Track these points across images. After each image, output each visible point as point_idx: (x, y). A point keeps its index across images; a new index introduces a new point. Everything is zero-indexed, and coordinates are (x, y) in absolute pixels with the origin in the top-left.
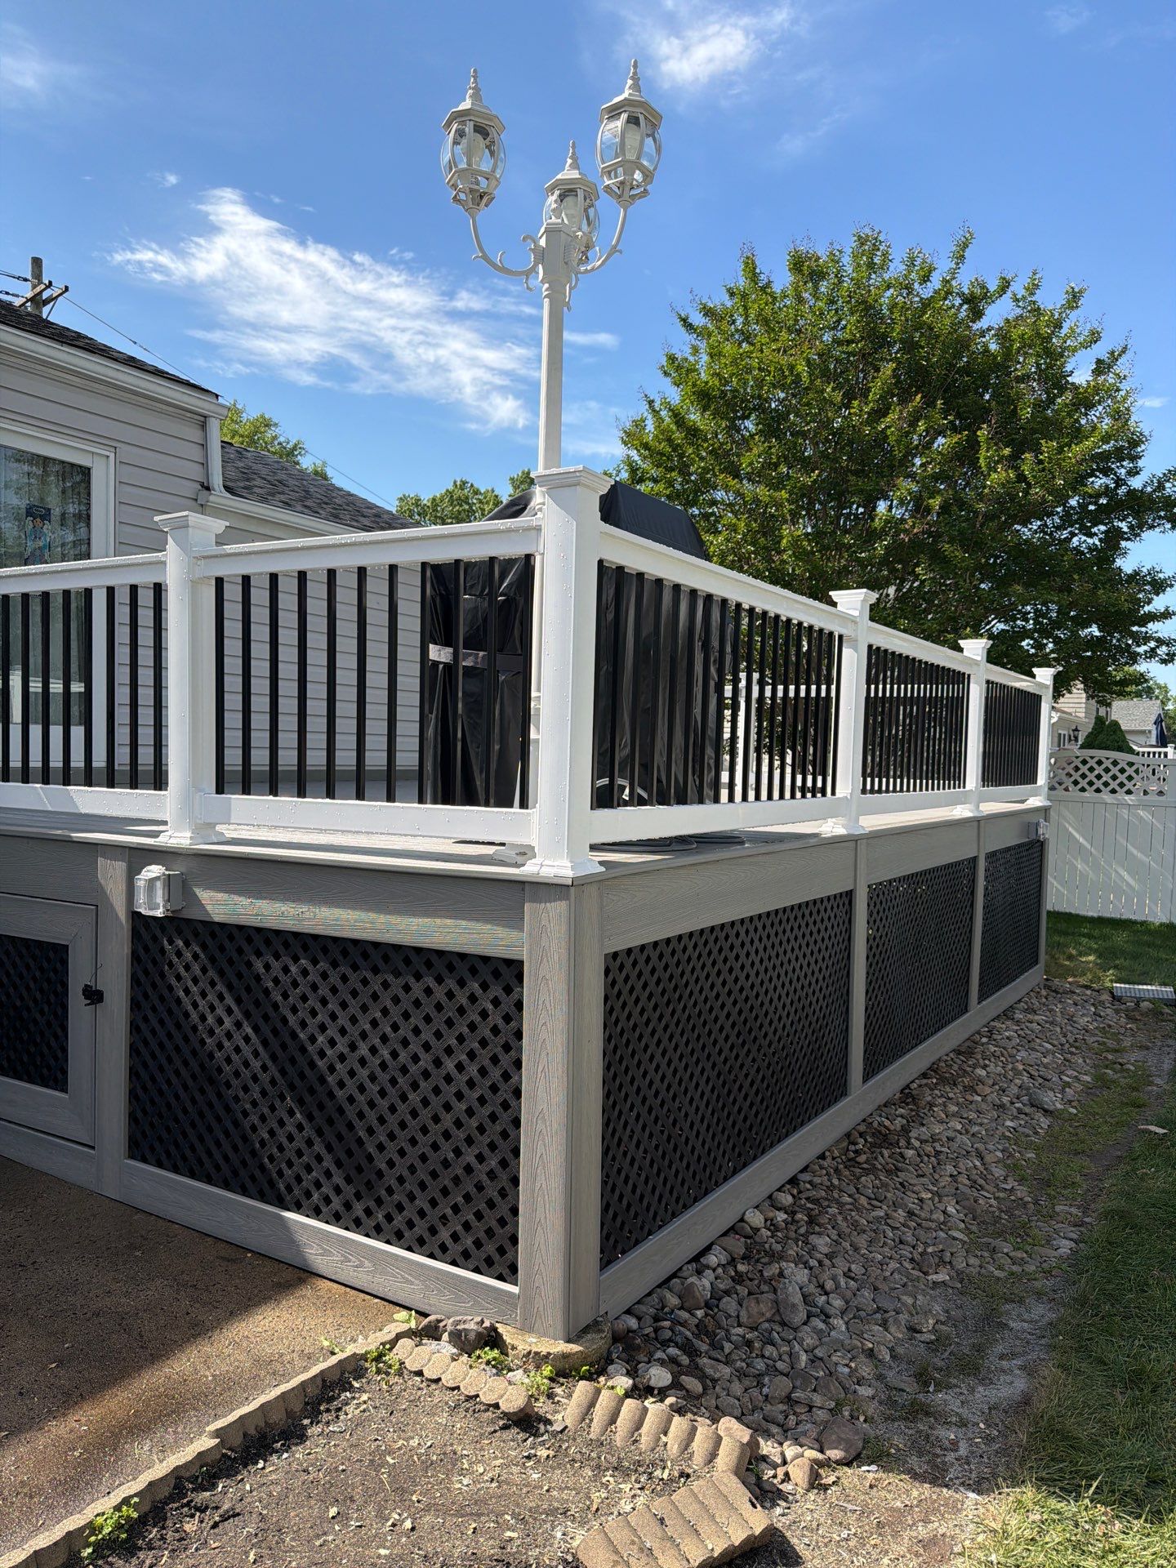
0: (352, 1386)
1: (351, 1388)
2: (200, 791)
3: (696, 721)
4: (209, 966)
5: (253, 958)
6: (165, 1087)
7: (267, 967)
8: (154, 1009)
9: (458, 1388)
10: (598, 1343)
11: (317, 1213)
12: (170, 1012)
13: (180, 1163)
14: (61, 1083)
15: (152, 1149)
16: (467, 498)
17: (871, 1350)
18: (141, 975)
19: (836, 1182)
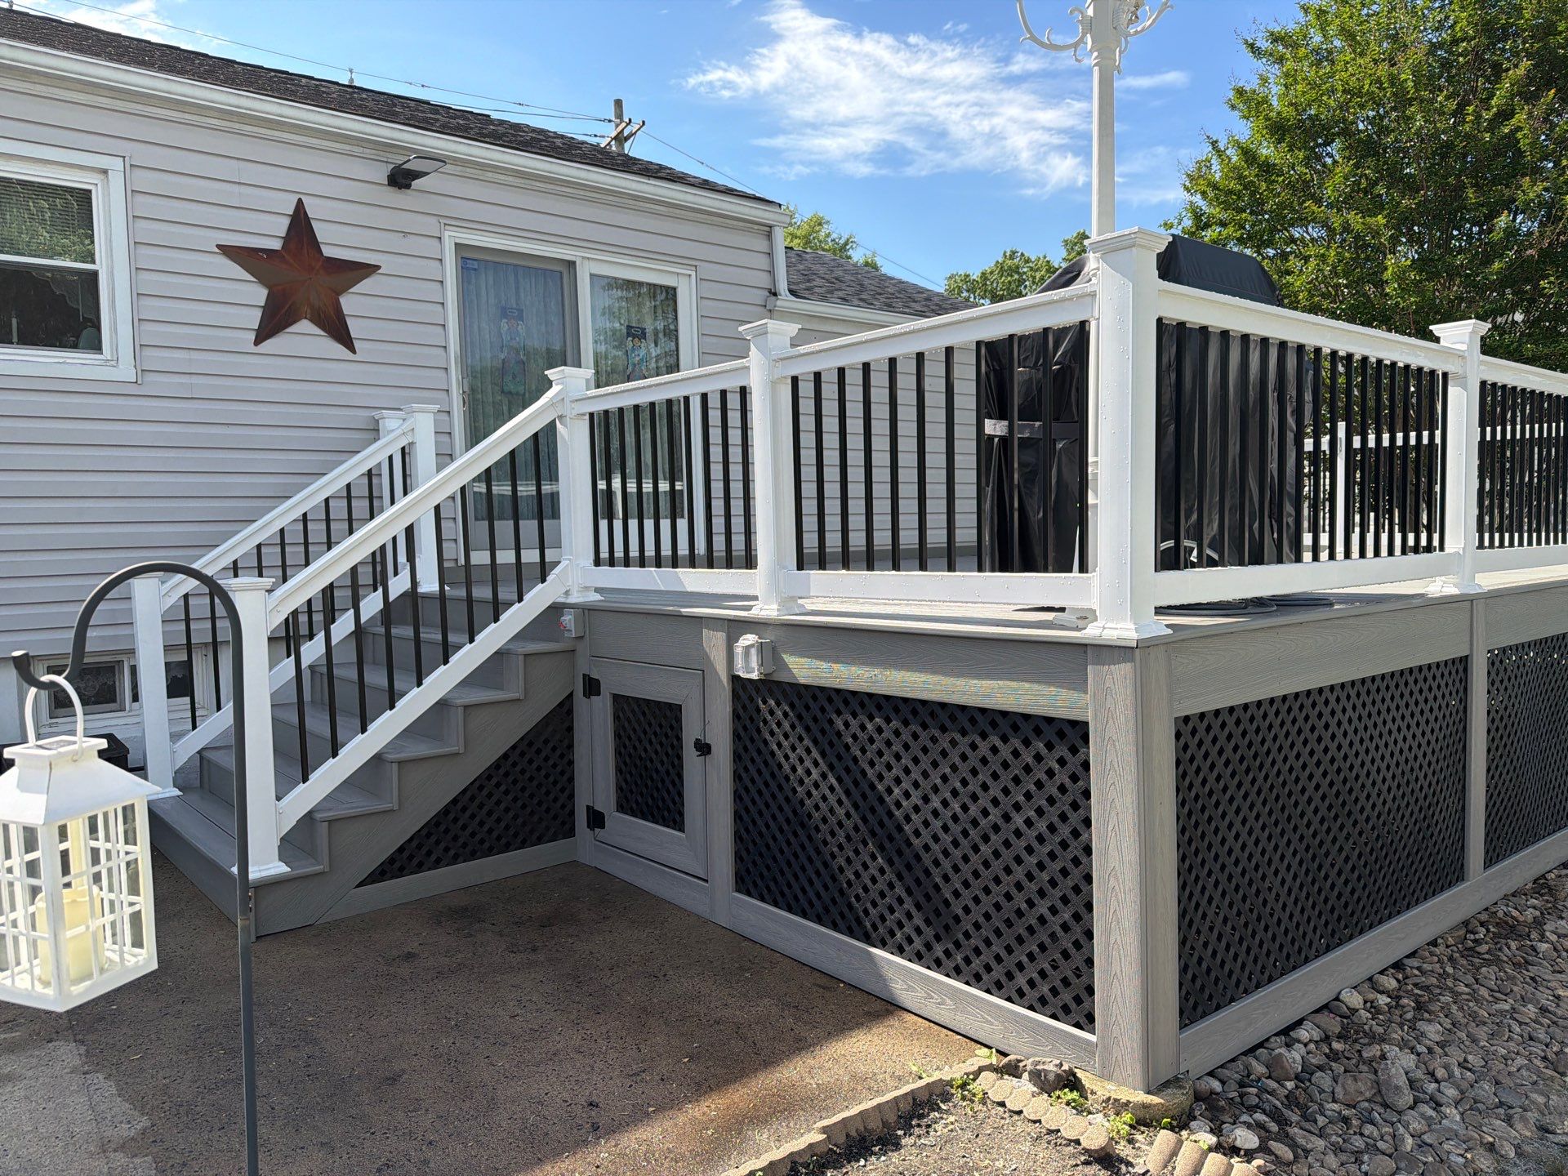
0: (939, 1108)
1: (939, 1109)
2: (784, 568)
3: (1272, 477)
4: (797, 723)
5: (834, 716)
6: (764, 830)
7: (847, 724)
8: (753, 760)
9: (1039, 1121)
10: (1178, 1098)
11: (900, 951)
12: (766, 763)
13: (779, 899)
14: (679, 825)
15: (755, 884)
16: (1018, 267)
17: (1492, 1144)
18: (741, 731)
19: (1450, 970)
